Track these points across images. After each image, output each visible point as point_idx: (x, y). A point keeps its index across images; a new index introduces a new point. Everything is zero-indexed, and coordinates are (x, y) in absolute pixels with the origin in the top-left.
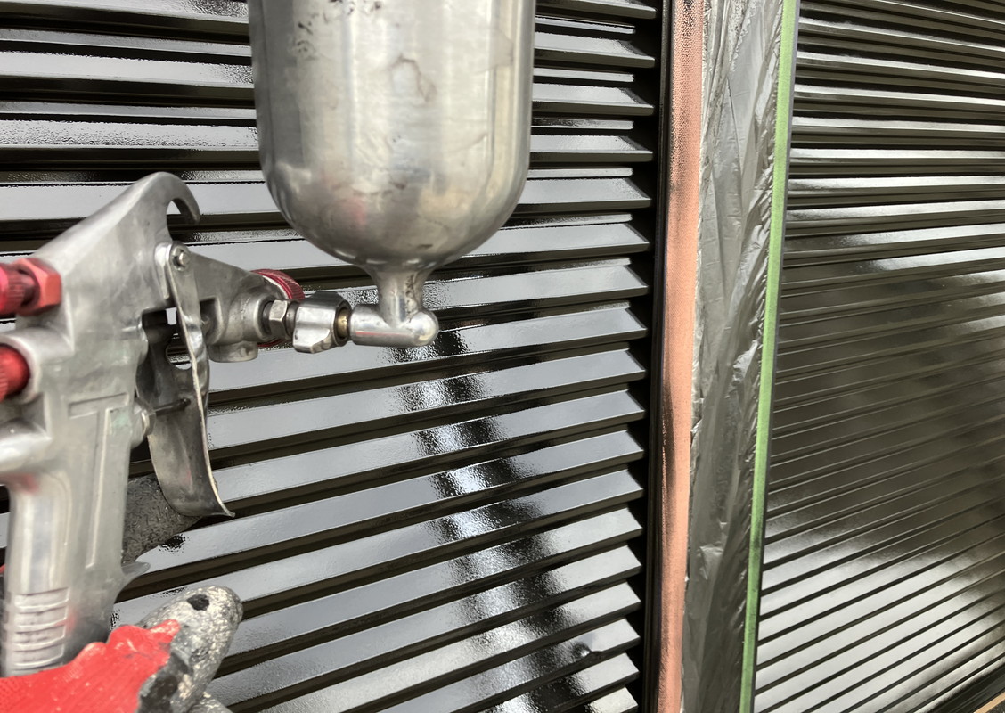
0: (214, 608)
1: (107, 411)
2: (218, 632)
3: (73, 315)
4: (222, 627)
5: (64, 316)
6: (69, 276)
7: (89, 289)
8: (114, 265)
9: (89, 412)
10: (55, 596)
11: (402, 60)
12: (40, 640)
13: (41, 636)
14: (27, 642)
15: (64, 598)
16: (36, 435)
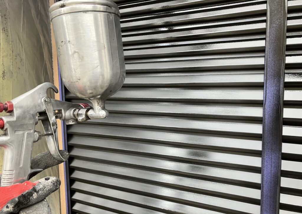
0: (50, 181)
1: (26, 133)
2: (49, 186)
3: (16, 112)
4: (50, 185)
5: (14, 113)
6: (15, 104)
7: (21, 107)
8: (29, 102)
9: (20, 133)
10: (11, 172)
11: (75, 52)
12: (7, 181)
13: (7, 180)
14: (4, 181)
15: (13, 172)
16: (6, 137)
